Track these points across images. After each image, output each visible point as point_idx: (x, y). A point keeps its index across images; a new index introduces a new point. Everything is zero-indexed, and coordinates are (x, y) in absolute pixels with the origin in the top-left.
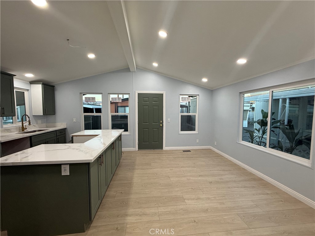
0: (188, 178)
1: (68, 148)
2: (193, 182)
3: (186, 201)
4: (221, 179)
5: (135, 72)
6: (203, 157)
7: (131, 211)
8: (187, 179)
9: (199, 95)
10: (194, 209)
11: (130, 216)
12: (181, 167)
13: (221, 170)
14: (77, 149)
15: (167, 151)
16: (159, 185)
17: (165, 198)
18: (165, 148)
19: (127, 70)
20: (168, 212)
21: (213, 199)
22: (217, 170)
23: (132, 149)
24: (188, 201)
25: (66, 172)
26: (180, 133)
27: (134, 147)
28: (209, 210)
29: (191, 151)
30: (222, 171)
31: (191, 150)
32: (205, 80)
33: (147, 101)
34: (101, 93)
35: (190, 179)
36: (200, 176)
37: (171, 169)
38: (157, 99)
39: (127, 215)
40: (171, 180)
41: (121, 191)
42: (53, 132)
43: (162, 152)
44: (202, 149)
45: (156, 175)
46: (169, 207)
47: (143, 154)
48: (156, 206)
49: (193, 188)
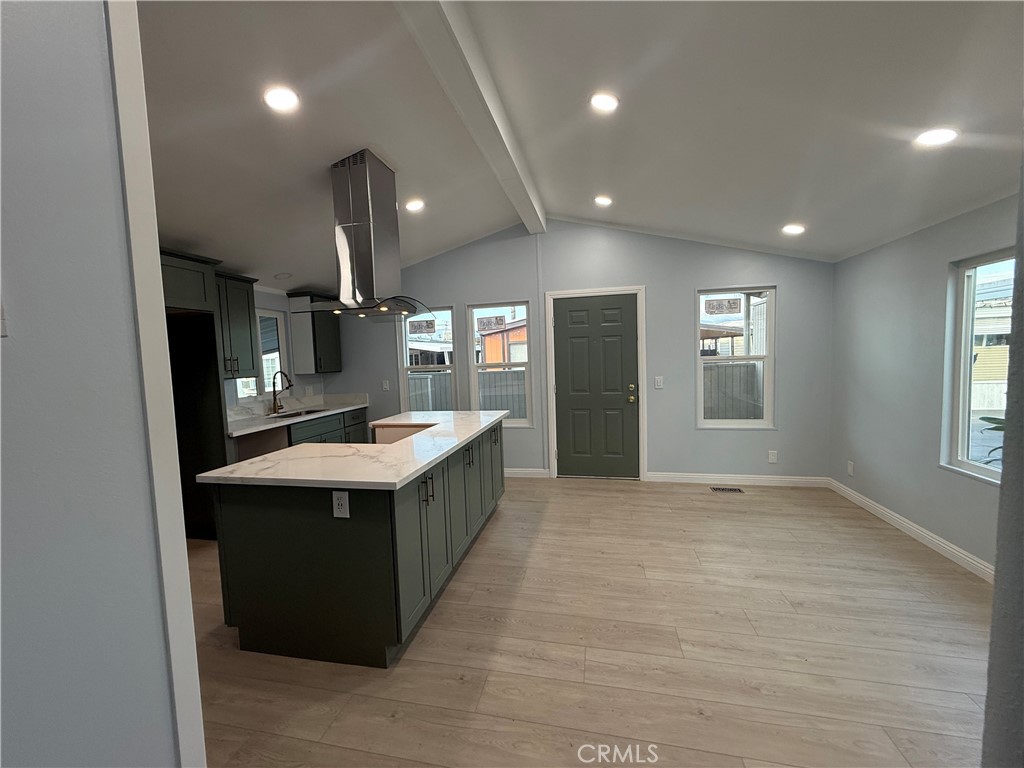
0: (712, 578)
1: (354, 454)
2: (727, 594)
3: (684, 647)
4: (844, 598)
5: (543, 232)
6: (789, 515)
7: (507, 642)
8: (706, 580)
9: (775, 287)
10: (706, 677)
11: (501, 654)
12: (694, 541)
13: (854, 568)
14: (372, 458)
15: (652, 487)
16: (604, 586)
17: (615, 626)
18: (646, 474)
19: (517, 230)
20: (617, 668)
21: (792, 658)
22: (838, 567)
23: (538, 472)
24: (691, 648)
25: (342, 510)
26: (700, 426)
27: (546, 465)
28: (764, 692)
29: (741, 489)
30: (862, 572)
31: (745, 486)
32: (794, 230)
33: (583, 323)
34: (451, 308)
35: (716, 581)
36: (757, 577)
37: (653, 541)
38: (614, 312)
39: (493, 650)
40: (648, 577)
41: (487, 587)
42: (338, 417)
43: (634, 488)
44: (793, 488)
45: (599, 555)
46: (621, 652)
47: (571, 488)
48: (581, 642)
49: (722, 613)
